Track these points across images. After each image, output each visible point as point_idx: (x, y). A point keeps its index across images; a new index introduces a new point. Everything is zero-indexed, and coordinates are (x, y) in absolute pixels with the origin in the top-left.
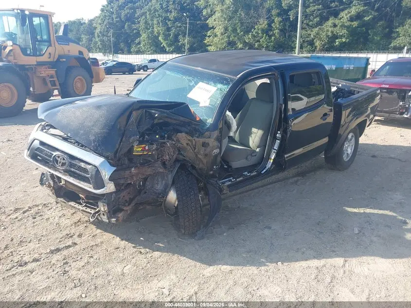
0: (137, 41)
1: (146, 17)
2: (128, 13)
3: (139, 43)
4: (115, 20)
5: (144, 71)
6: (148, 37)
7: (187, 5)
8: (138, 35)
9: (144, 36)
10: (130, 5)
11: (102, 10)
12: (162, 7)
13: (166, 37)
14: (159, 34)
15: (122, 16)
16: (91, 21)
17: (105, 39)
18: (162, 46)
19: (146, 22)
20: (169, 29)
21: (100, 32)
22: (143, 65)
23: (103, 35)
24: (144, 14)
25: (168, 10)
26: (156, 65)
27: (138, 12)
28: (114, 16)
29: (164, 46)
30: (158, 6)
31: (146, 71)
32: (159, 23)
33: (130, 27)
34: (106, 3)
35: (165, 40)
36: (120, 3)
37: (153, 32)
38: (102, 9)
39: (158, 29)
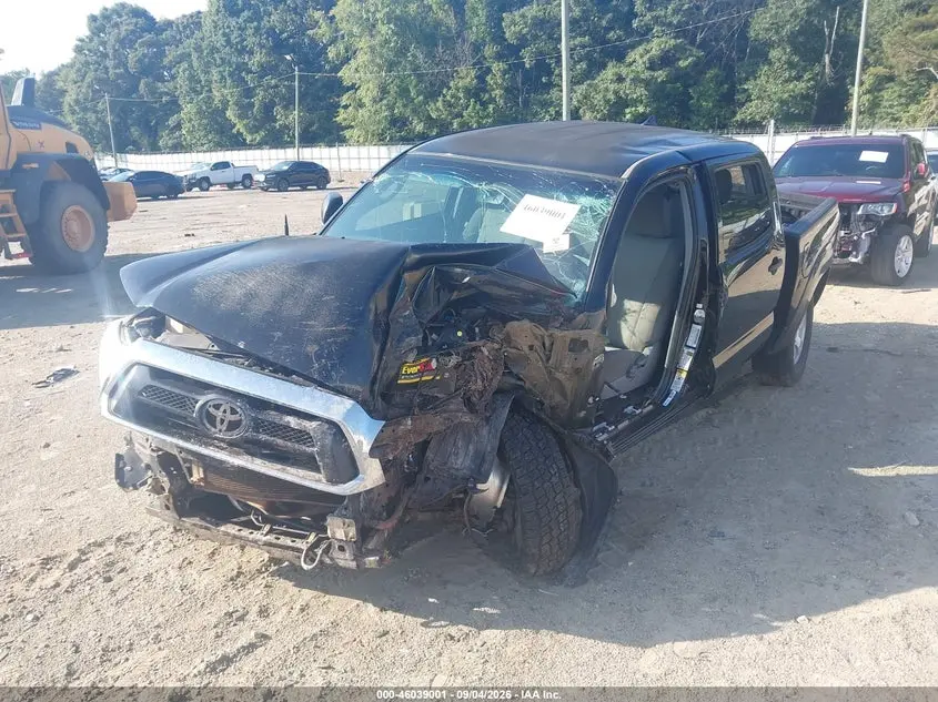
0: (172, 121)
1: (191, 66)
2: (144, 55)
3: (178, 126)
4: (111, 71)
5: (202, 190)
6: (199, 112)
7: (290, 37)
8: (174, 106)
9: (188, 109)
10: (148, 37)
11: (79, 50)
12: (228, 42)
13: (244, 110)
14: (225, 104)
15: (131, 64)
16: (50, 78)
17: (91, 117)
18: (234, 131)
19: (192, 79)
20: (249, 93)
21: (77, 102)
22: (198, 177)
23: (85, 110)
24: (185, 57)
25: (244, 48)
26: (227, 175)
27: (171, 54)
28: (109, 63)
29: (239, 133)
30: (220, 41)
31: (207, 190)
32: (223, 77)
33: (153, 91)
34: (88, 33)
35: (240, 117)
36: (123, 33)
37: (210, 99)
38: (77, 46)
39: (223, 92)
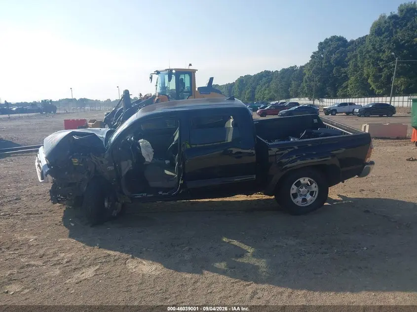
0: (344, 85)
1: (356, 60)
2: (338, 57)
3: (347, 87)
4: (323, 65)
6: (356, 80)
7: (405, 43)
8: (346, 78)
9: (352, 78)
10: (341, 49)
11: (313, 57)
12: (374, 48)
13: (377, 78)
14: (368, 76)
15: (332, 61)
16: (302, 67)
17: (312, 84)
18: (371, 88)
19: (356, 66)
20: (380, 70)
21: (308, 77)
22: (331, 109)
23: (310, 80)
24: (355, 56)
25: (381, 50)
26: (346, 108)
27: (349, 55)
28: (324, 61)
29: (373, 89)
30: (370, 47)
32: (369, 64)
33: (338, 71)
34: (317, 50)
35: (374, 82)
36: (331, 49)
37: (362, 74)
38: (312, 55)
39: (368, 70)
